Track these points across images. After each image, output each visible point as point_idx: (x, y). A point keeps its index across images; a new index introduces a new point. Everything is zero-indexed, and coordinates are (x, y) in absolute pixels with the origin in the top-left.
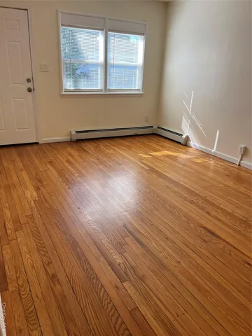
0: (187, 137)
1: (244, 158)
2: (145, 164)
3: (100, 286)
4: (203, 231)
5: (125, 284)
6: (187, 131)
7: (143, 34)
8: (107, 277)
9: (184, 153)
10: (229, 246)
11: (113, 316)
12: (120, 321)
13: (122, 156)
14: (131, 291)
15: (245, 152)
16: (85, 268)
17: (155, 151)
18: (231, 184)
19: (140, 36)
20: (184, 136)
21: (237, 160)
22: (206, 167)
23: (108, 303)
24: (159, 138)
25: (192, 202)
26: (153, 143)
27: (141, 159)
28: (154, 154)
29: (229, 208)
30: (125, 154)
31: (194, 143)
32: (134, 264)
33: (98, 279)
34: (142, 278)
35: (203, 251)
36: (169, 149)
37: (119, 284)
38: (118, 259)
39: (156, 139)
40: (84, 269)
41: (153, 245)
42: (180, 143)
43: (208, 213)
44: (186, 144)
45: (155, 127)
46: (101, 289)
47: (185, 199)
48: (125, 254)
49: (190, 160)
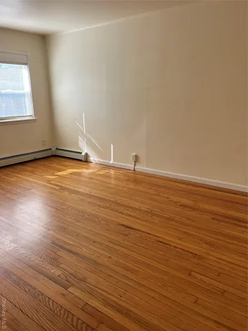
0: (87, 154)
1: (137, 164)
2: (55, 185)
3: (47, 299)
4: (123, 228)
5: (70, 289)
6: (85, 149)
7: (26, 64)
8: (51, 290)
9: (87, 169)
10: (144, 234)
11: (67, 318)
12: (75, 319)
13: (28, 181)
14: (77, 293)
15: (137, 159)
16: (27, 289)
17: (60, 171)
18: (132, 186)
19: (23, 66)
20: (83, 154)
21: (131, 166)
22: (109, 177)
23: (60, 310)
24: (60, 158)
25: (106, 208)
26: (55, 164)
27: (49, 181)
28: (60, 173)
29: (136, 205)
30: (30, 179)
31: (93, 158)
32: (72, 271)
33: (42, 294)
34: (84, 280)
35: (126, 243)
36: (73, 167)
37: (65, 292)
38: (56, 272)
39: (56, 160)
40: (25, 291)
41: (84, 251)
42: (81, 160)
43: (121, 213)
44: (86, 160)
45: (54, 149)
46: (49, 302)
47: (100, 206)
48: (62, 266)
49: (93, 174)
